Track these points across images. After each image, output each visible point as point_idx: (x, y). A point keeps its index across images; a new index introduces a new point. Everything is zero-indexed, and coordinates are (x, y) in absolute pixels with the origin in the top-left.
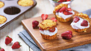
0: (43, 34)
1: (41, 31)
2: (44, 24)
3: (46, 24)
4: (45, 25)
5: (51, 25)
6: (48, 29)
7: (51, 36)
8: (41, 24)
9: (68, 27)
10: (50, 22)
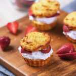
0: (29, 58)
1: (25, 54)
2: (30, 43)
3: (35, 41)
4: (34, 43)
5: (43, 41)
6: (40, 49)
7: (45, 59)
8: (25, 43)
9: (59, 38)
10: (39, 37)
